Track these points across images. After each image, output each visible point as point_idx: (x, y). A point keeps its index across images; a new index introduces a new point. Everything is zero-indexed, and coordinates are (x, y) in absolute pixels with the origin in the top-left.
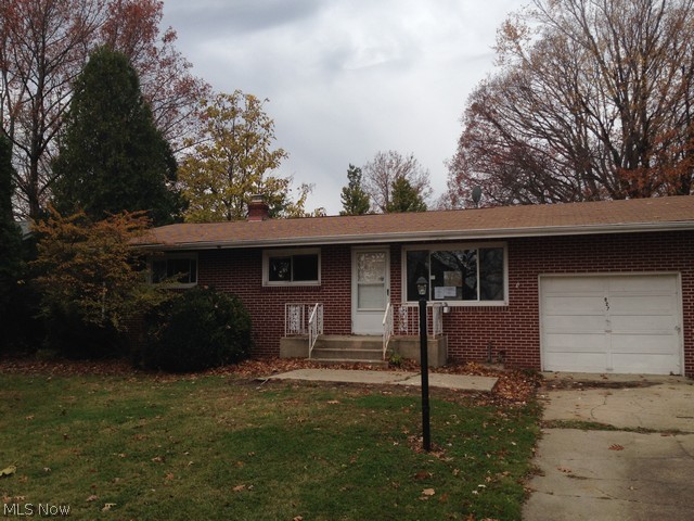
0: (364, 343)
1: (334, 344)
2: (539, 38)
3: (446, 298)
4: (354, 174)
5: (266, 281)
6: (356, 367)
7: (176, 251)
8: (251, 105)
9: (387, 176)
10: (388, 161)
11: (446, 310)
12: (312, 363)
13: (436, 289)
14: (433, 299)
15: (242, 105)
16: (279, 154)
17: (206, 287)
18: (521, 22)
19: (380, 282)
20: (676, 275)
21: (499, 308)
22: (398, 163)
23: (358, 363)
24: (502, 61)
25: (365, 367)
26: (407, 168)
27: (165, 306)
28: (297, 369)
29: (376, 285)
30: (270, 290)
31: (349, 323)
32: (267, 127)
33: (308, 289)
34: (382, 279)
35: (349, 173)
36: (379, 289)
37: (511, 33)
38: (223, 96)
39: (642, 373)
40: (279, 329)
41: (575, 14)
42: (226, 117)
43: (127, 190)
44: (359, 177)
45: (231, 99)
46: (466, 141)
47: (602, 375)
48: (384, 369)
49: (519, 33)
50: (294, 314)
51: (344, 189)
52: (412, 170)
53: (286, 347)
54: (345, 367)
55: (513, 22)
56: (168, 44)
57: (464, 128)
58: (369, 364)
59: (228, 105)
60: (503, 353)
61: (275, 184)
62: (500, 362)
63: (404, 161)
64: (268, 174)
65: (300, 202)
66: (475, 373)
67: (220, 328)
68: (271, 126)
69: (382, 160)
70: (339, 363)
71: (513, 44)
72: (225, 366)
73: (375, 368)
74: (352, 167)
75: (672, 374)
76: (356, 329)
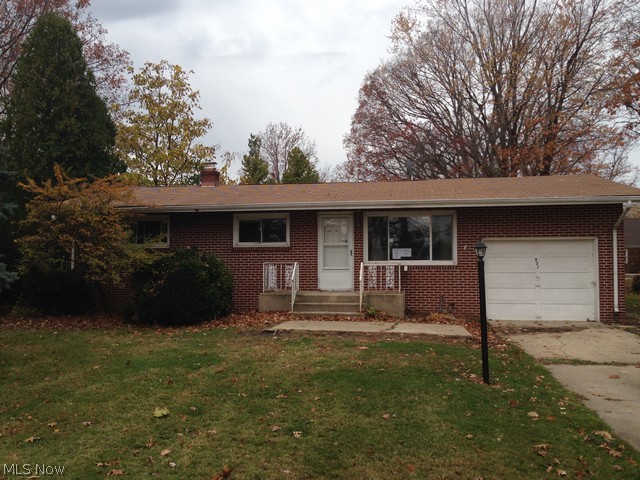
0: (338, 297)
1: (312, 298)
2: (424, 29)
3: (403, 259)
4: (254, 143)
5: (236, 242)
6: (336, 318)
7: (162, 214)
8: (177, 74)
9: (276, 146)
10: (278, 132)
11: (406, 269)
12: (296, 316)
13: (394, 250)
14: (391, 259)
15: (167, 74)
16: (205, 123)
17: (188, 247)
18: (413, 16)
19: (345, 244)
20: (592, 240)
21: (450, 267)
22: (287, 135)
23: (337, 315)
24: (395, 49)
25: (344, 318)
26: (295, 139)
27: (158, 264)
28: (284, 321)
29: (339, 247)
30: (241, 250)
31: (316, 280)
32: (193, 96)
33: (278, 250)
34: (346, 241)
35: (250, 141)
36: (343, 250)
37: (404, 24)
38: (150, 65)
39: (565, 319)
40: (257, 286)
41: (460, 11)
42: (152, 85)
43: (78, 153)
44: (259, 146)
45: (157, 69)
46: (359, 117)
47: (536, 322)
48: (361, 320)
49: (410, 25)
50: (270, 272)
51: (245, 157)
52: (300, 141)
53: (264, 302)
54: (327, 318)
55: (405, 15)
56: (81, 10)
57: (358, 105)
58: (348, 316)
59: (154, 74)
60: (452, 305)
61: (203, 151)
62: (450, 312)
63: (293, 132)
64: (196, 141)
65: (224, 169)
66: (441, 322)
67: (213, 284)
68: (197, 96)
69: (272, 131)
70: (320, 316)
71: (405, 34)
72: (218, 319)
73: (353, 319)
74: (253, 137)
75: (588, 321)
76: (322, 285)
